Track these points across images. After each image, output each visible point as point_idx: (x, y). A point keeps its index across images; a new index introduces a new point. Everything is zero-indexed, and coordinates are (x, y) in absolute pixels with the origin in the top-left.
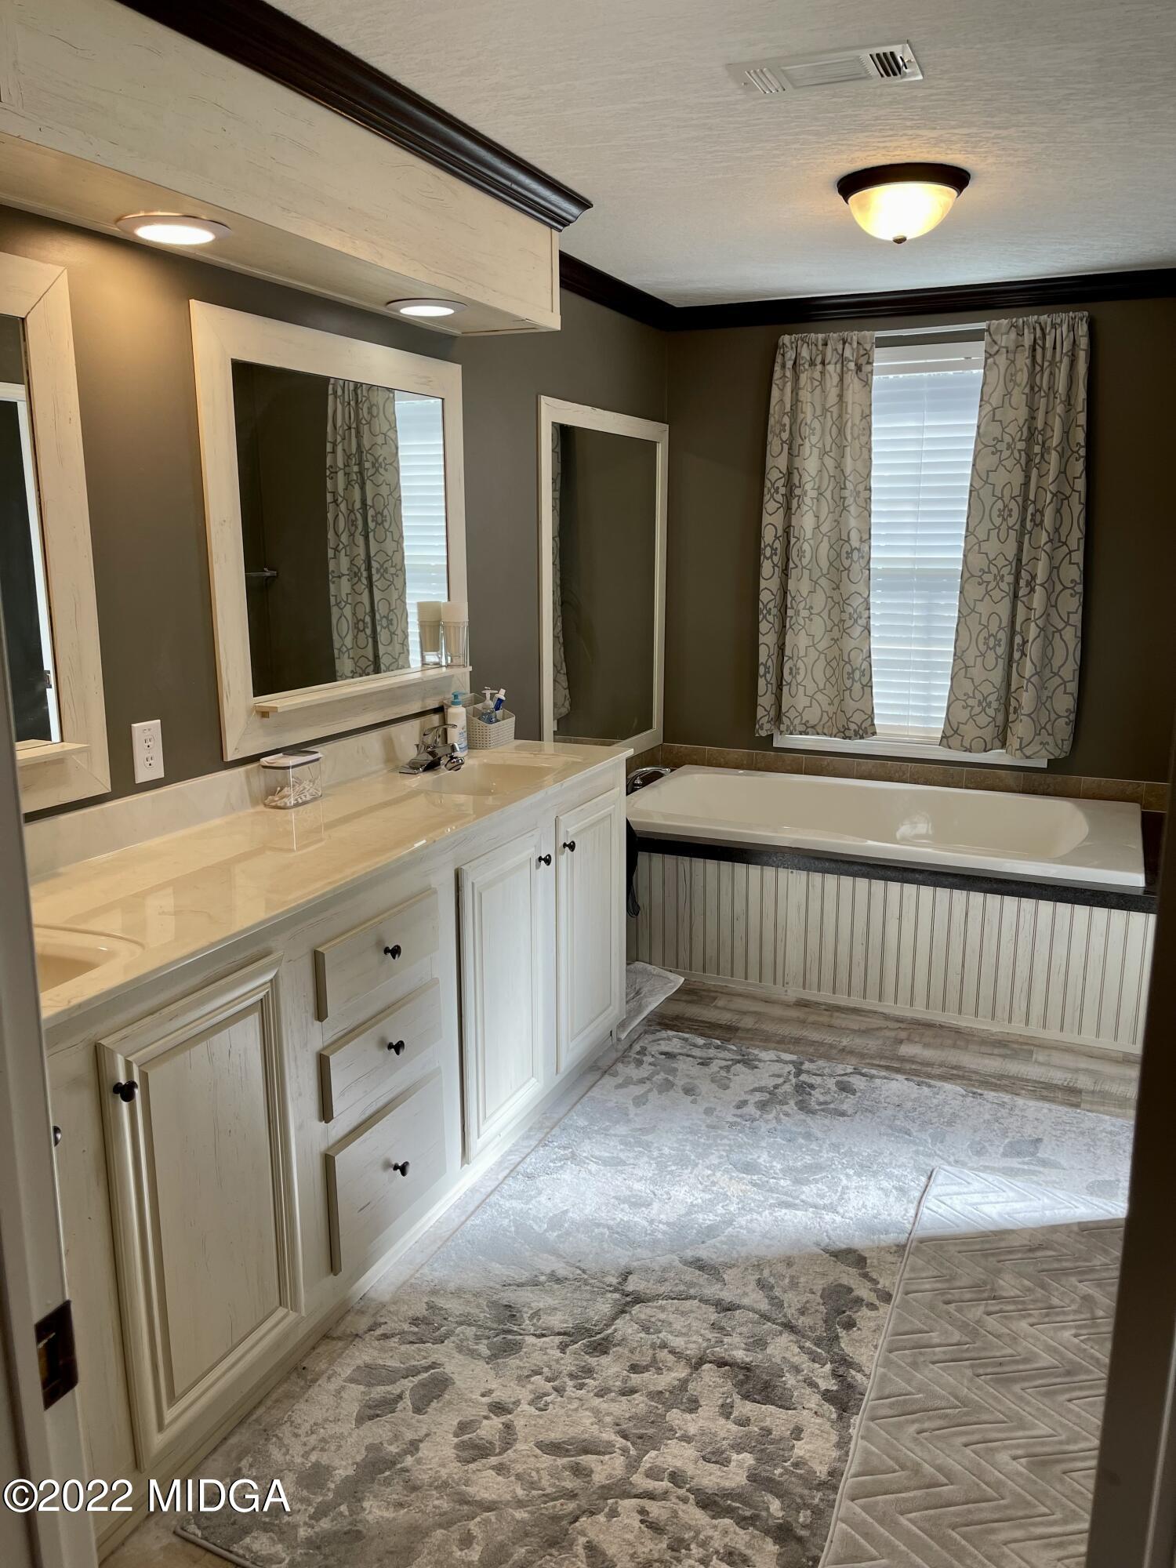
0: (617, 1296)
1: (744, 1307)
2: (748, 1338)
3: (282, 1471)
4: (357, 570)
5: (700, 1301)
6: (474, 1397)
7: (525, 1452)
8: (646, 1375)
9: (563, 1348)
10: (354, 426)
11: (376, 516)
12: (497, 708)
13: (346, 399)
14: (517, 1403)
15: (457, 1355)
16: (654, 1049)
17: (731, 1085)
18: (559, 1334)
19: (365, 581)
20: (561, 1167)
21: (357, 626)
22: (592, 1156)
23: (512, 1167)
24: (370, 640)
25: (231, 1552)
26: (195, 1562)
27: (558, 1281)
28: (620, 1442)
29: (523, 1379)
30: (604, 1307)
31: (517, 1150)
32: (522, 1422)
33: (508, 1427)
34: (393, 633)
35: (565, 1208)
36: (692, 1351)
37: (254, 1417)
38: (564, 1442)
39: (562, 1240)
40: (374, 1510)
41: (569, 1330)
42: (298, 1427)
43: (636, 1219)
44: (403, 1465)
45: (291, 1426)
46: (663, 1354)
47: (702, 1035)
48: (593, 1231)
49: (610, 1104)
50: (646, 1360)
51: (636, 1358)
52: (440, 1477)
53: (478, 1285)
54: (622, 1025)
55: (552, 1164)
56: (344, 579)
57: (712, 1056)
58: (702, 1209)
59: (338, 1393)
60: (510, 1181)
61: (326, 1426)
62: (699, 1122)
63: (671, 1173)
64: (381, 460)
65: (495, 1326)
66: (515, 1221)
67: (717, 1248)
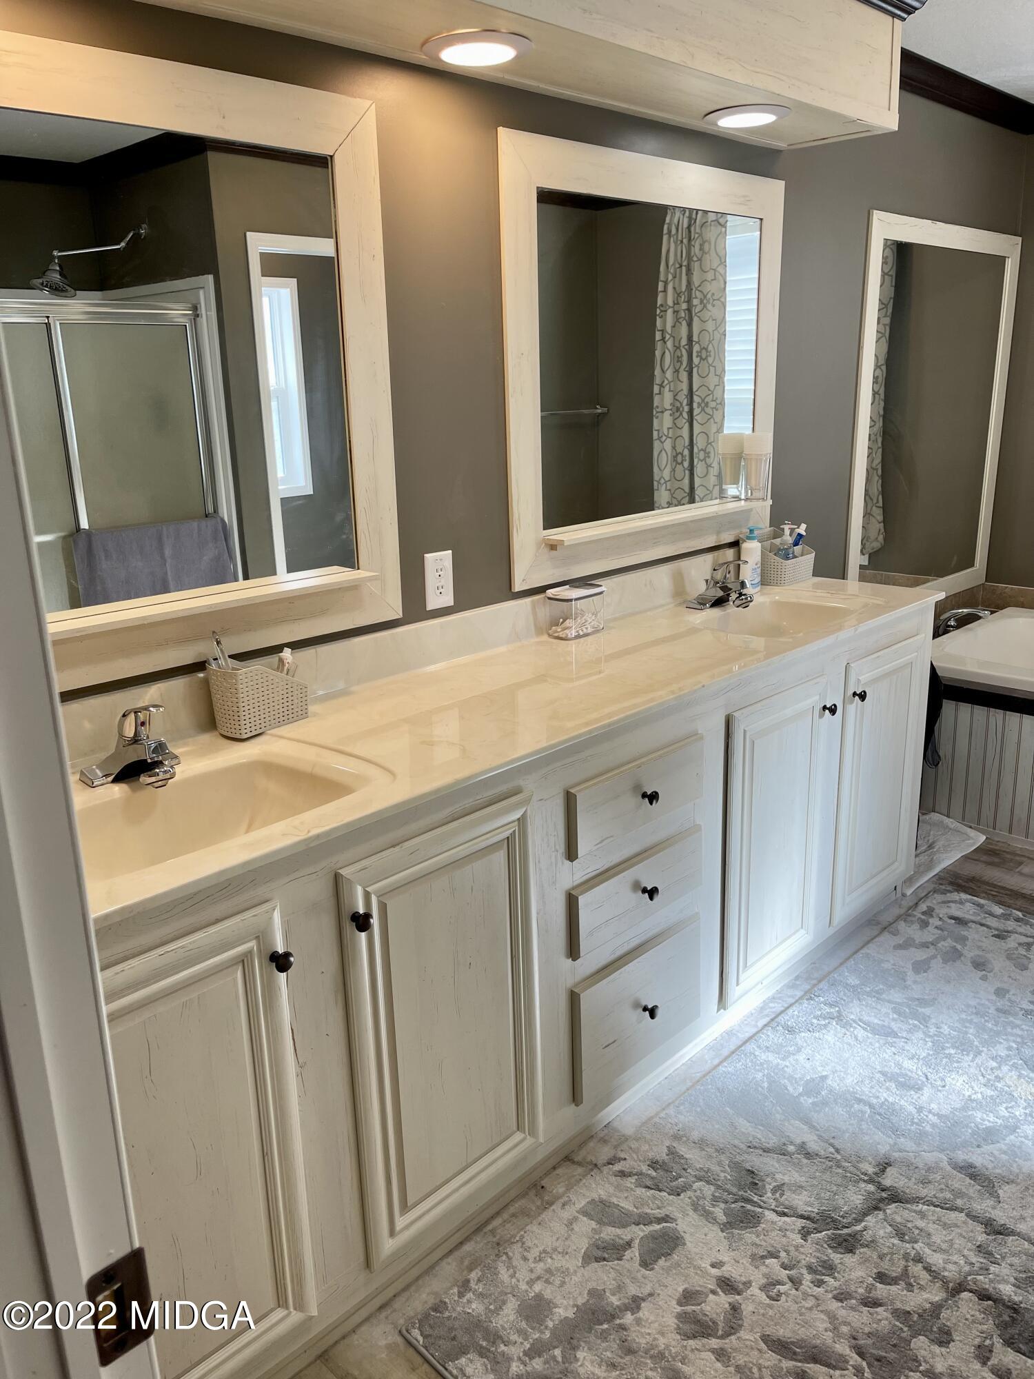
0: (871, 1188)
1: (1019, 1234)
2: (1020, 1272)
3: (506, 1294)
4: (679, 405)
5: (968, 1215)
6: (703, 1265)
7: (748, 1343)
8: (894, 1288)
9: (805, 1234)
10: (685, 263)
11: (700, 352)
12: (796, 544)
13: (680, 238)
14: (748, 1284)
15: (691, 1213)
16: (942, 911)
17: (1030, 966)
18: (802, 1217)
19: (685, 415)
20: (825, 1026)
21: (676, 458)
22: (860, 1020)
23: (773, 1016)
24: (687, 472)
25: (446, 1369)
26: (413, 1370)
27: (808, 1155)
28: (855, 1359)
29: (757, 1260)
30: (855, 1197)
31: (780, 998)
32: (751, 1308)
33: (735, 1308)
34: (709, 466)
35: (825, 1073)
36: (951, 1272)
37: (490, 1227)
38: (792, 1343)
39: (818, 1109)
40: (586, 1363)
41: (813, 1215)
42: (528, 1249)
43: (902, 1102)
44: (622, 1321)
45: (522, 1247)
46: (917, 1269)
47: (1001, 903)
48: (852, 1106)
49: (886, 966)
50: (895, 1271)
51: (885, 1266)
52: (657, 1346)
53: (722, 1141)
54: (910, 881)
55: (815, 1021)
56: (667, 414)
57: (1010, 929)
58: (980, 1105)
59: (570, 1223)
60: (769, 1031)
61: (554, 1256)
62: (987, 1003)
63: (949, 1056)
64: (709, 296)
65: (734, 1190)
66: (768, 1076)
67: (995, 1157)
